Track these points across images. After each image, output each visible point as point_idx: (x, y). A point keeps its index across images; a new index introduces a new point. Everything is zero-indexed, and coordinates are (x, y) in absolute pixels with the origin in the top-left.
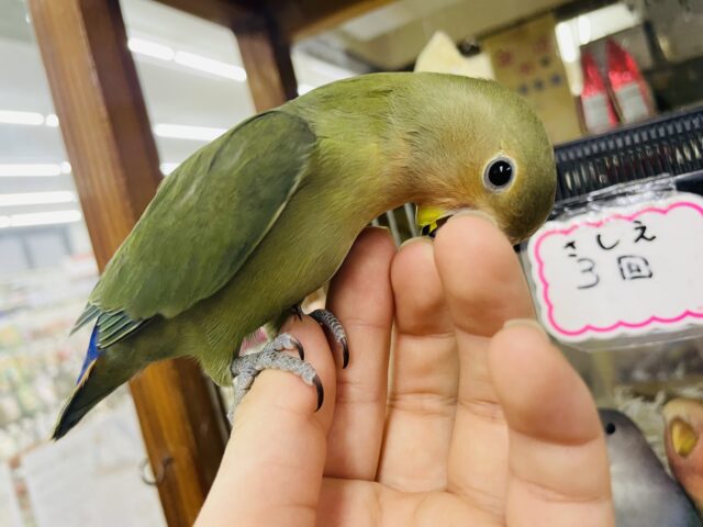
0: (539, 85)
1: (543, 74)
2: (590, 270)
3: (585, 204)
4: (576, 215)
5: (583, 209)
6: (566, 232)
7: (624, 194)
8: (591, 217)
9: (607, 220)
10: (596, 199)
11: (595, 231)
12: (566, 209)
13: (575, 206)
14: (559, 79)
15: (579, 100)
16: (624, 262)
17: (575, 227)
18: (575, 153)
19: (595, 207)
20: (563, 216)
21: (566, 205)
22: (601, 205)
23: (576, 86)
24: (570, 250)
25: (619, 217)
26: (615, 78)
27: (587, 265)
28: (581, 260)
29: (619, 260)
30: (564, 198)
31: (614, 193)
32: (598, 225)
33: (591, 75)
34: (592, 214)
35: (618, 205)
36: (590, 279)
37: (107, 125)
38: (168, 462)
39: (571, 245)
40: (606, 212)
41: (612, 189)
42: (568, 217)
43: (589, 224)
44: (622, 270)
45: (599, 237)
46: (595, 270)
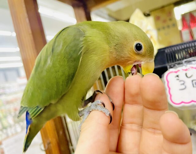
0: (168, 27)
1: (170, 23)
2: (183, 84)
3: (182, 63)
4: (179, 67)
5: (181, 65)
6: (176, 72)
7: (194, 61)
8: (184, 68)
9: (189, 68)
10: (186, 62)
11: (185, 72)
12: (176, 65)
13: (179, 64)
14: (175, 25)
15: (181, 32)
16: (194, 82)
17: (179, 71)
18: (179, 48)
19: (185, 64)
20: (175, 67)
21: (176, 64)
22: (187, 64)
23: (180, 27)
24: (177, 78)
25: (192, 68)
26: (192, 25)
27: (182, 82)
28: (180, 81)
29: (192, 81)
30: (175, 61)
31: (191, 60)
32: (186, 70)
33: (184, 24)
34: (184, 66)
35: (192, 64)
36: (183, 87)
37: (31, 36)
38: (49, 144)
39: (178, 76)
40: (189, 66)
41: (190, 59)
42: (177, 67)
43: (183, 70)
44: (193, 84)
45: (186, 74)
46: (185, 84)
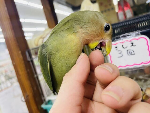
0: (109, 10)
1: (109, 7)
2: (121, 53)
3: (119, 38)
4: (117, 40)
5: (119, 39)
6: (115, 44)
7: (128, 35)
8: (121, 41)
9: (125, 41)
10: (122, 36)
11: (122, 44)
12: (115, 39)
13: (117, 38)
14: (113, 8)
15: (117, 13)
16: (128, 51)
17: (117, 43)
18: (117, 26)
19: (122, 38)
20: (114, 41)
21: (115, 38)
23: (117, 10)
24: (116, 49)
25: (127, 41)
26: (125, 8)
27: (120, 52)
28: (119, 51)
29: (127, 51)
30: (115, 36)
31: (126, 35)
32: (123, 43)
34: (121, 40)
35: (127, 38)
36: (120, 55)
38: (27, 96)
39: (116, 47)
40: (124, 40)
42: (116, 41)
43: (120, 43)
44: (128, 53)
45: (123, 46)
46: (122, 53)
